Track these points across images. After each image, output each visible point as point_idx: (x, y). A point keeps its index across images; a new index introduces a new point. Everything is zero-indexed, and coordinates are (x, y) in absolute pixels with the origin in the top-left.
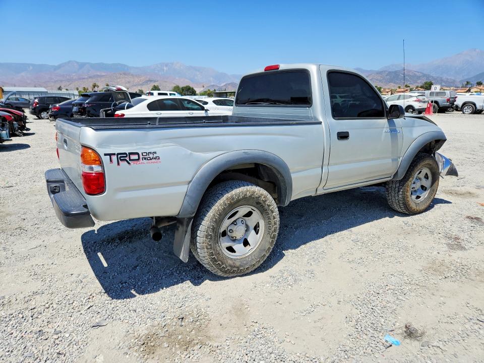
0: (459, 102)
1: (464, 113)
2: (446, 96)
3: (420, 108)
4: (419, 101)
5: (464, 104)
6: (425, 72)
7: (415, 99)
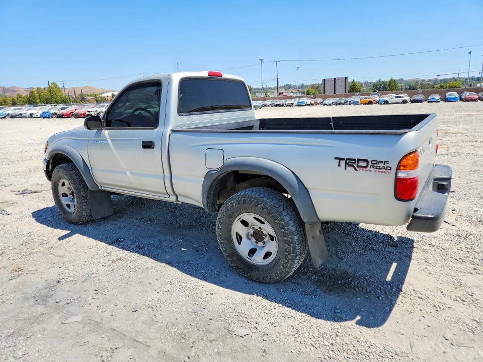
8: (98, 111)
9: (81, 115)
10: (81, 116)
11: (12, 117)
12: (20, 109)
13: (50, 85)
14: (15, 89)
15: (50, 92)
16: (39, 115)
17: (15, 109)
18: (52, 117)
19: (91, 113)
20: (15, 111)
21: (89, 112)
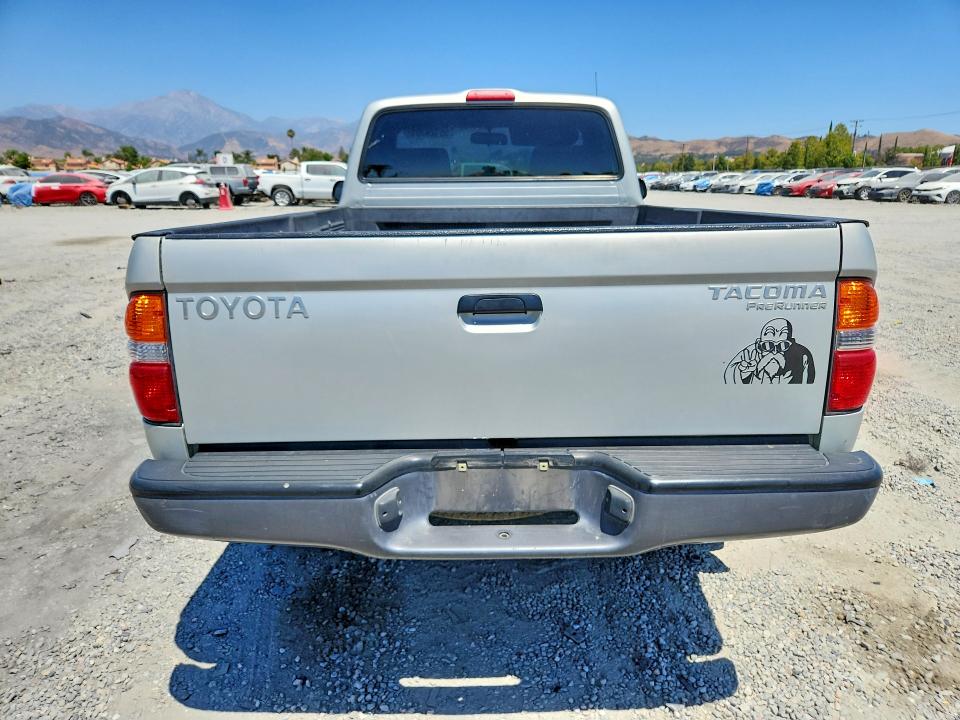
0: (265, 185)
1: (276, 204)
2: (239, 175)
3: (208, 196)
4: (202, 183)
5: (274, 189)
6: (108, 127)
7: (194, 179)
8: (859, 186)
9: (824, 191)
10: (823, 195)
11: (714, 191)
12: (732, 177)
13: (833, 129)
14: (776, 139)
15: (828, 144)
16: (754, 189)
17: (725, 177)
18: (772, 194)
19: (842, 188)
20: (723, 180)
21: (839, 186)
